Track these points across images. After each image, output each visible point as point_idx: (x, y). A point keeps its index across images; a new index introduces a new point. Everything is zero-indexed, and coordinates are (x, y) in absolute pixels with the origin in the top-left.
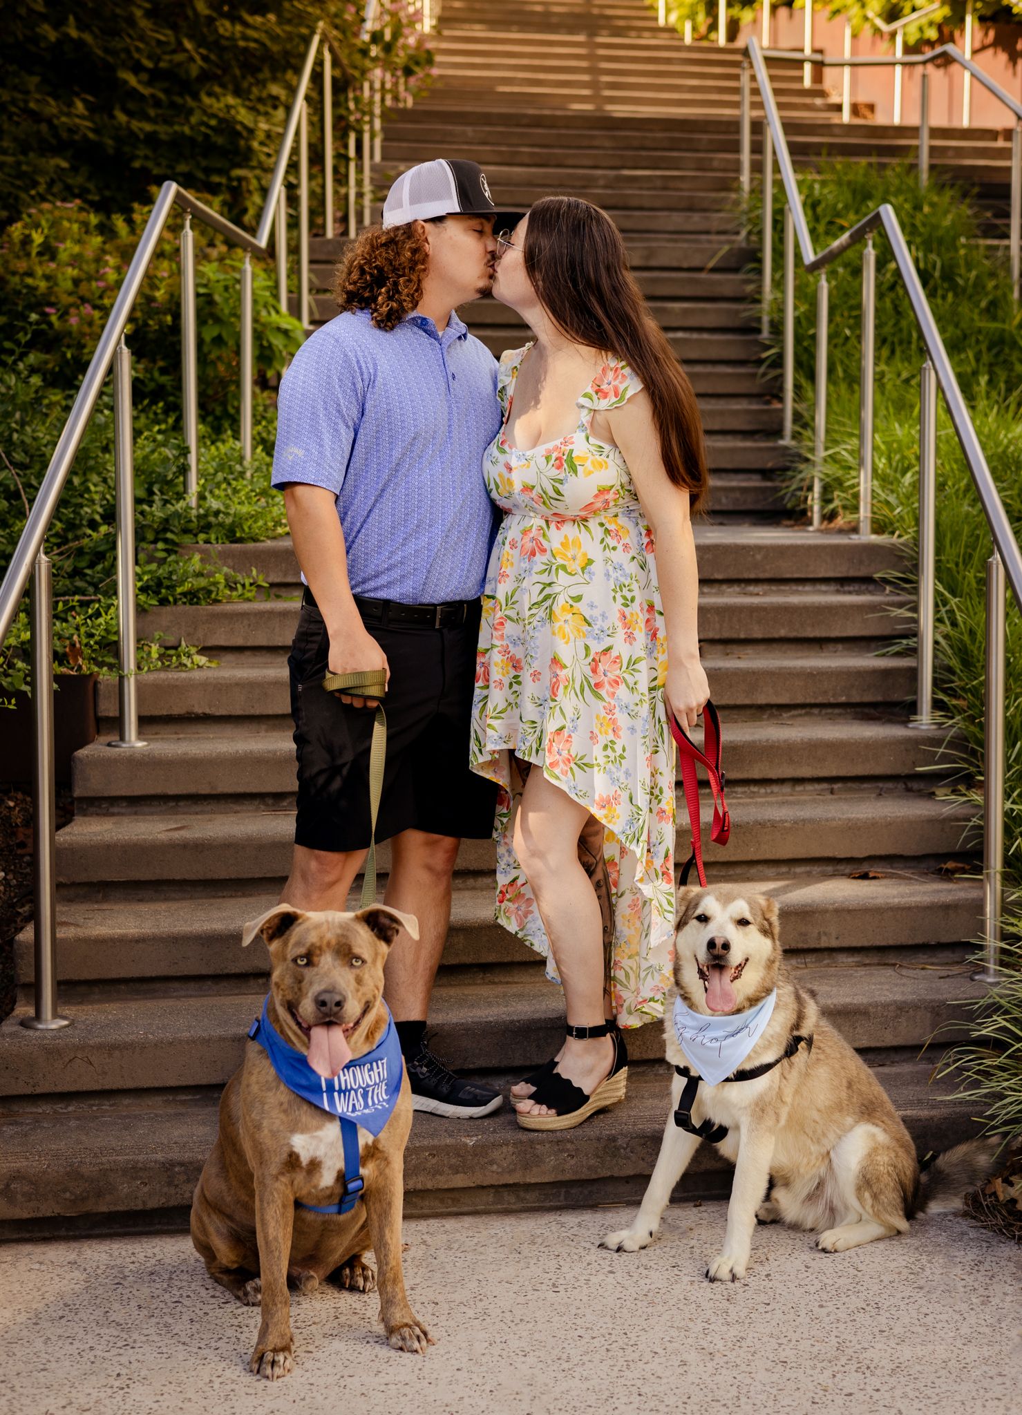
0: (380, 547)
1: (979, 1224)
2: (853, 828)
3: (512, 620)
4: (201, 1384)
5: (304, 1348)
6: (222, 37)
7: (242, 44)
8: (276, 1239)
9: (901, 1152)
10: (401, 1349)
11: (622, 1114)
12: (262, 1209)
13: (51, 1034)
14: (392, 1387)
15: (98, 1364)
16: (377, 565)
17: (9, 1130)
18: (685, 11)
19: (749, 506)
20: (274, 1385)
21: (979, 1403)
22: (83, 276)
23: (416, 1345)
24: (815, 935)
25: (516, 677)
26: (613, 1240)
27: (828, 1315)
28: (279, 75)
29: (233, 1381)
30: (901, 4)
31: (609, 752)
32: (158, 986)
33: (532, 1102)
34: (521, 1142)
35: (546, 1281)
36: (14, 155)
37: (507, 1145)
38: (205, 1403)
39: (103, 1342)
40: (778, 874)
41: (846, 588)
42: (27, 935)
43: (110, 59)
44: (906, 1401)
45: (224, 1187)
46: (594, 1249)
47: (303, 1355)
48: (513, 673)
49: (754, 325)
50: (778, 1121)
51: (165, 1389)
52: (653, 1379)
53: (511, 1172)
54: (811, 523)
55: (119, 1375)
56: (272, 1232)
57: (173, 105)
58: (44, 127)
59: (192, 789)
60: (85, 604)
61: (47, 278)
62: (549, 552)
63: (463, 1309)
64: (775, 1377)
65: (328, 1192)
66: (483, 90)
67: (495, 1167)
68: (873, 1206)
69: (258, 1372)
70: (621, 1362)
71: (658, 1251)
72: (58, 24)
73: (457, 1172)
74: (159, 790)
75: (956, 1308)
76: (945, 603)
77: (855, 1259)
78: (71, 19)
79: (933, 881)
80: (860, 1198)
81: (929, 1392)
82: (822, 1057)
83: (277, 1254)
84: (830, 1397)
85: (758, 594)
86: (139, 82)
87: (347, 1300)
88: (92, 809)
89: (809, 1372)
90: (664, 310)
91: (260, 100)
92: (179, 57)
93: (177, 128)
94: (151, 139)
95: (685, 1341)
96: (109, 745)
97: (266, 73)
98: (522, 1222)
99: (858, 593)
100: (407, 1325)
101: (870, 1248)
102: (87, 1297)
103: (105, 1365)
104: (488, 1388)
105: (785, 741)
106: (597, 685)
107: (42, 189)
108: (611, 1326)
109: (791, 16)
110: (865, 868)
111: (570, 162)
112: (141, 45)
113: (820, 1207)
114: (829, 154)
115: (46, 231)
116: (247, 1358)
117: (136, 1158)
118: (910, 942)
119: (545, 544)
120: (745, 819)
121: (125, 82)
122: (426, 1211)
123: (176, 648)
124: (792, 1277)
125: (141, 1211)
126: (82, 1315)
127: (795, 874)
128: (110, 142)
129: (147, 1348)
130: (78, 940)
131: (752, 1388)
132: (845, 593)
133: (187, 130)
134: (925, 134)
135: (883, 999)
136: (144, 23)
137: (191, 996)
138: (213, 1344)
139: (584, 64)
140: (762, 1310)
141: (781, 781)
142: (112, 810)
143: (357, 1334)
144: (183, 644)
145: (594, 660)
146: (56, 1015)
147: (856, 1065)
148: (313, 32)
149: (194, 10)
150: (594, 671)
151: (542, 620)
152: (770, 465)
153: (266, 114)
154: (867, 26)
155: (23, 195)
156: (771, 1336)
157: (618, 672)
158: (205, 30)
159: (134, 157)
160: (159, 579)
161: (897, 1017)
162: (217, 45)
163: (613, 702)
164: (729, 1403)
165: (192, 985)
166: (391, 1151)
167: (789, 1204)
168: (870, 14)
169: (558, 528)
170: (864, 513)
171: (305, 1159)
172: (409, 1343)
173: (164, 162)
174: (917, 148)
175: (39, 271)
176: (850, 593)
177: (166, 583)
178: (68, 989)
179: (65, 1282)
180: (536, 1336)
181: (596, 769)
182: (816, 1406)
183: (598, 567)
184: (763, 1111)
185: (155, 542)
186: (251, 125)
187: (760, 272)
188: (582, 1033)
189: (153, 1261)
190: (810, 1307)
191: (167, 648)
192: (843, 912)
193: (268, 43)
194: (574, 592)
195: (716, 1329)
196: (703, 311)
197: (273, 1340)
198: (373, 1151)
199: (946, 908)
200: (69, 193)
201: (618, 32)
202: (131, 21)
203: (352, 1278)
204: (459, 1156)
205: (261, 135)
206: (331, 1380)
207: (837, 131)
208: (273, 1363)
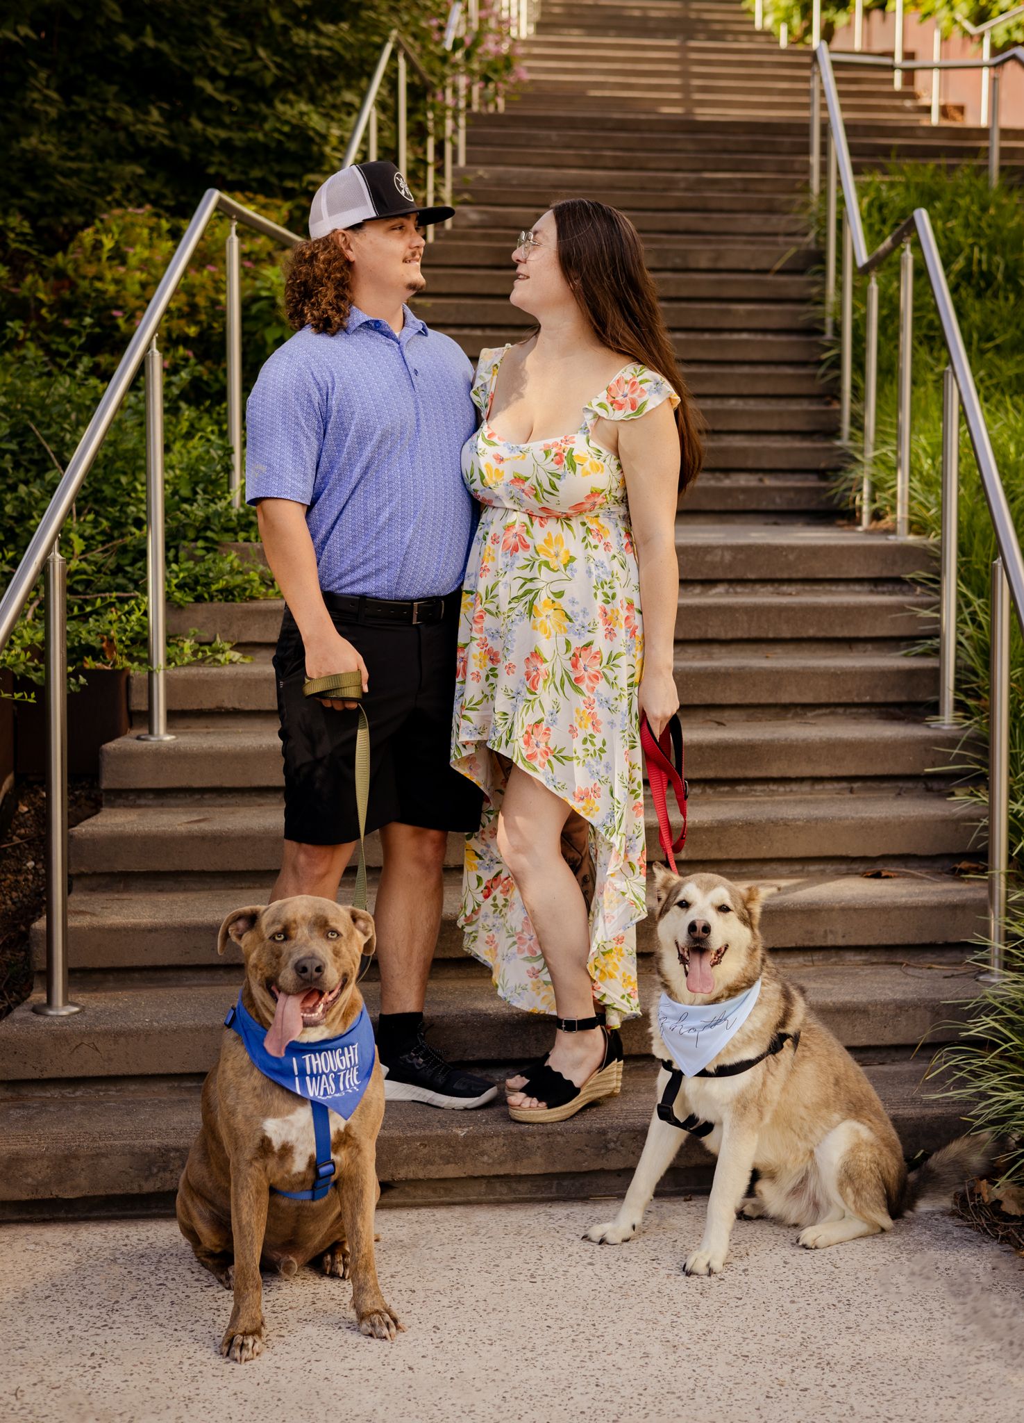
0: (355, 542)
1: (965, 1223)
2: (866, 827)
3: (491, 613)
4: (170, 1365)
5: (276, 1332)
6: (297, 45)
7: (315, 52)
8: (249, 1223)
9: (885, 1151)
10: (371, 1335)
11: (615, 1107)
12: (236, 1194)
13: (60, 1020)
14: (356, 1372)
15: (74, 1343)
16: (353, 560)
17: (15, 1114)
18: (780, 15)
19: (803, 506)
20: (241, 1368)
21: (932, 1401)
22: (151, 279)
23: (385, 1332)
24: (822, 933)
25: (492, 670)
26: (596, 1232)
27: (798, 1311)
28: (354, 82)
29: (202, 1363)
30: (990, 7)
31: (588, 745)
32: (171, 974)
33: (523, 1095)
34: (511, 1134)
35: (525, 1272)
36: (91, 161)
37: (498, 1136)
38: (171, 1383)
39: (83, 1322)
40: (792, 872)
41: (880, 589)
42: (40, 924)
43: (186, 67)
44: (860, 1398)
45: (205, 1173)
46: (578, 1240)
47: (275, 1339)
48: (490, 665)
49: (817, 326)
50: (761, 1118)
51: (135, 1369)
52: (613, 1370)
53: (501, 1163)
54: (859, 523)
55: (93, 1354)
56: (245, 1217)
57: (249, 112)
58: (122, 136)
59: (216, 782)
60: (123, 601)
61: (117, 282)
62: (532, 548)
63: (439, 1297)
64: (734, 1371)
65: (301, 1178)
66: (574, 95)
67: (486, 1158)
68: (855, 1202)
69: (228, 1355)
70: (585, 1352)
71: (641, 1244)
72: (136, 34)
73: (448, 1162)
74: (183, 783)
75: (927, 1306)
76: (969, 604)
77: (835, 1256)
78: (149, 29)
79: (945, 881)
80: (842, 1193)
81: (884, 1389)
82: (808, 1054)
83: (249, 1239)
84: (785, 1392)
85: (790, 594)
86: (216, 89)
87: (328, 1285)
88: (120, 801)
89: (769, 1366)
90: (728, 312)
91: (334, 107)
92: (254, 65)
93: (251, 134)
94: (226, 146)
95: (651, 1334)
96: (138, 738)
97: (341, 81)
98: (512, 1213)
99: (891, 593)
100: (377, 1312)
101: (851, 1245)
102: (75, 1277)
103: (81, 1345)
104: (449, 1375)
105: (804, 740)
106: (577, 679)
107: (118, 195)
108: (581, 1317)
109: (884, 18)
110: (879, 867)
111: (652, 165)
112: (216, 53)
113: (804, 1202)
114: (898, 156)
115: (116, 236)
116: (219, 1340)
117: (133, 1142)
118: (917, 942)
119: (529, 541)
120: (758, 817)
121: (202, 90)
122: (419, 1200)
123: (209, 644)
124: (769, 1273)
125: (137, 1195)
126: (68, 1295)
127: (809, 872)
128: (185, 149)
129: (124, 1329)
130: (94, 929)
131: (709, 1381)
132: (878, 593)
133: (260, 137)
134: (995, 135)
135: (883, 998)
136: (219, 32)
137: (203, 985)
138: (189, 1327)
139: (675, 68)
140: (733, 1304)
141: (800, 780)
142: (139, 802)
143: (331, 1320)
144: (218, 639)
145: (574, 655)
146: (66, 1002)
147: (846, 1063)
148: (386, 40)
149: (269, 19)
150: (575, 666)
151: (520, 615)
152: (822, 465)
153: (340, 120)
154: (956, 29)
155: (99, 201)
156: (738, 1330)
157: (598, 667)
158: (280, 39)
159: (210, 163)
160: (196, 577)
161: (896, 1016)
162: (291, 53)
163: (592, 697)
164: (684, 1396)
165: (204, 974)
166: (363, 1138)
167: (772, 1197)
168: (959, 17)
169: (542, 525)
170: (901, 513)
171: (276, 1144)
172: (378, 1330)
173: (238, 168)
174: (987, 149)
175: (109, 275)
176: (883, 593)
177: (202, 580)
178: (80, 977)
179: (57, 1262)
180: (506, 1325)
181: (575, 761)
182: (769, 1400)
183: (579, 565)
184: (745, 1107)
185: (195, 540)
186: (323, 131)
187: (824, 273)
188: (571, 1026)
189: (145, 1244)
190: (782, 1302)
191: (202, 644)
192: (849, 911)
193: (342, 52)
194: (556, 588)
195: (685, 1322)
196: (768, 312)
197: (244, 1323)
198: (346, 1138)
199: (954, 908)
200: (144, 198)
201: (715, 36)
202: (207, 30)
203: (333, 1265)
204: (450, 1146)
205: (334, 141)
206: (298, 1364)
207: (920, 133)
208: (242, 1346)
